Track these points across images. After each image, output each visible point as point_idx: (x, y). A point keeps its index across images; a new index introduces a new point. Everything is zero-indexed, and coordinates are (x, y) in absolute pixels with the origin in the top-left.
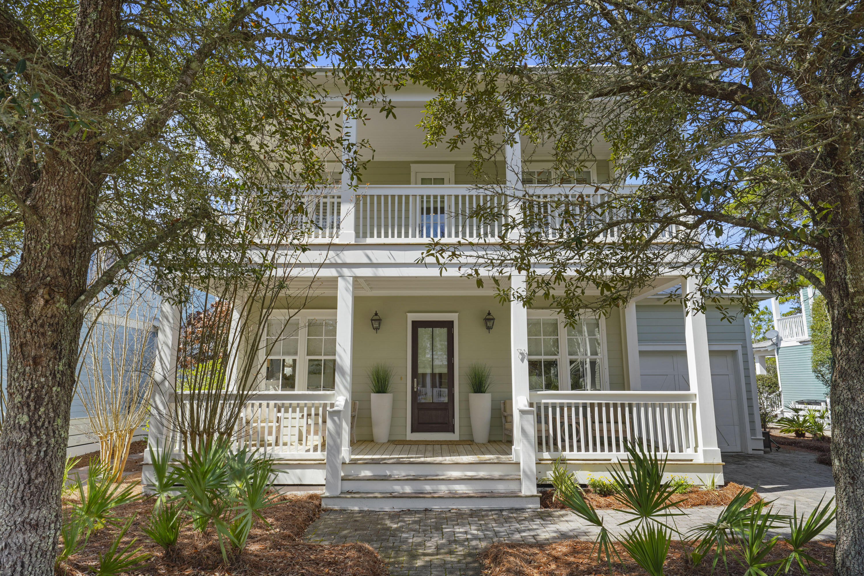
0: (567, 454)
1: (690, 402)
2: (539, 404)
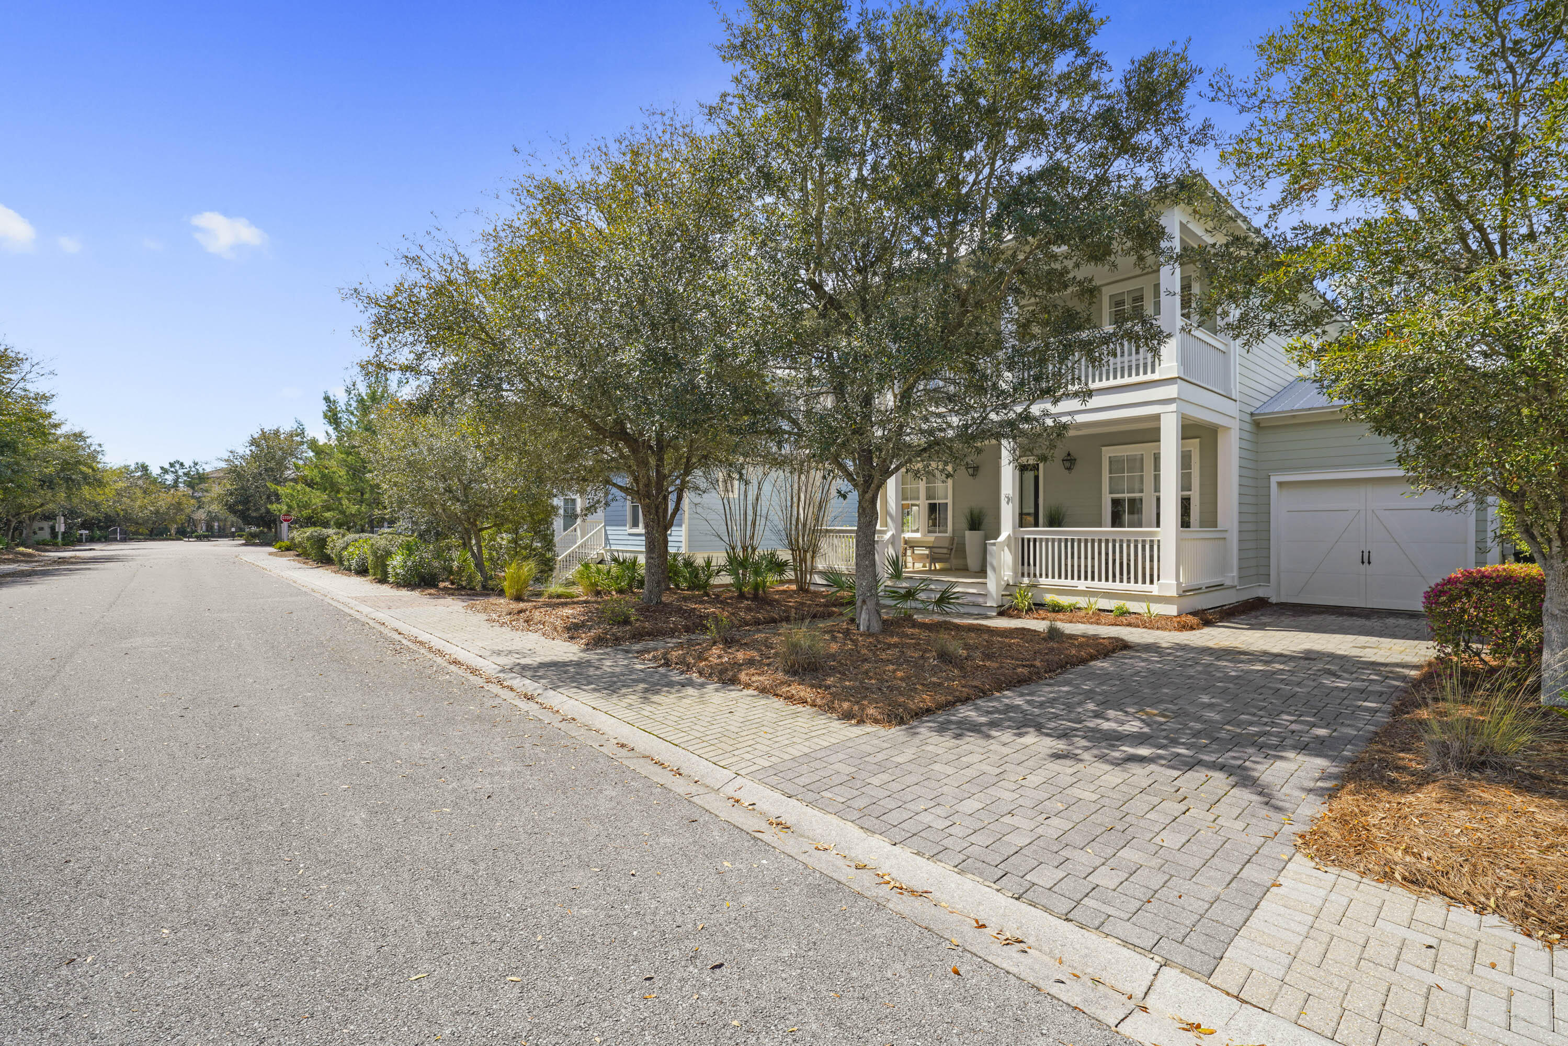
0: (1043, 581)
1: (1156, 539)
2: (1023, 540)
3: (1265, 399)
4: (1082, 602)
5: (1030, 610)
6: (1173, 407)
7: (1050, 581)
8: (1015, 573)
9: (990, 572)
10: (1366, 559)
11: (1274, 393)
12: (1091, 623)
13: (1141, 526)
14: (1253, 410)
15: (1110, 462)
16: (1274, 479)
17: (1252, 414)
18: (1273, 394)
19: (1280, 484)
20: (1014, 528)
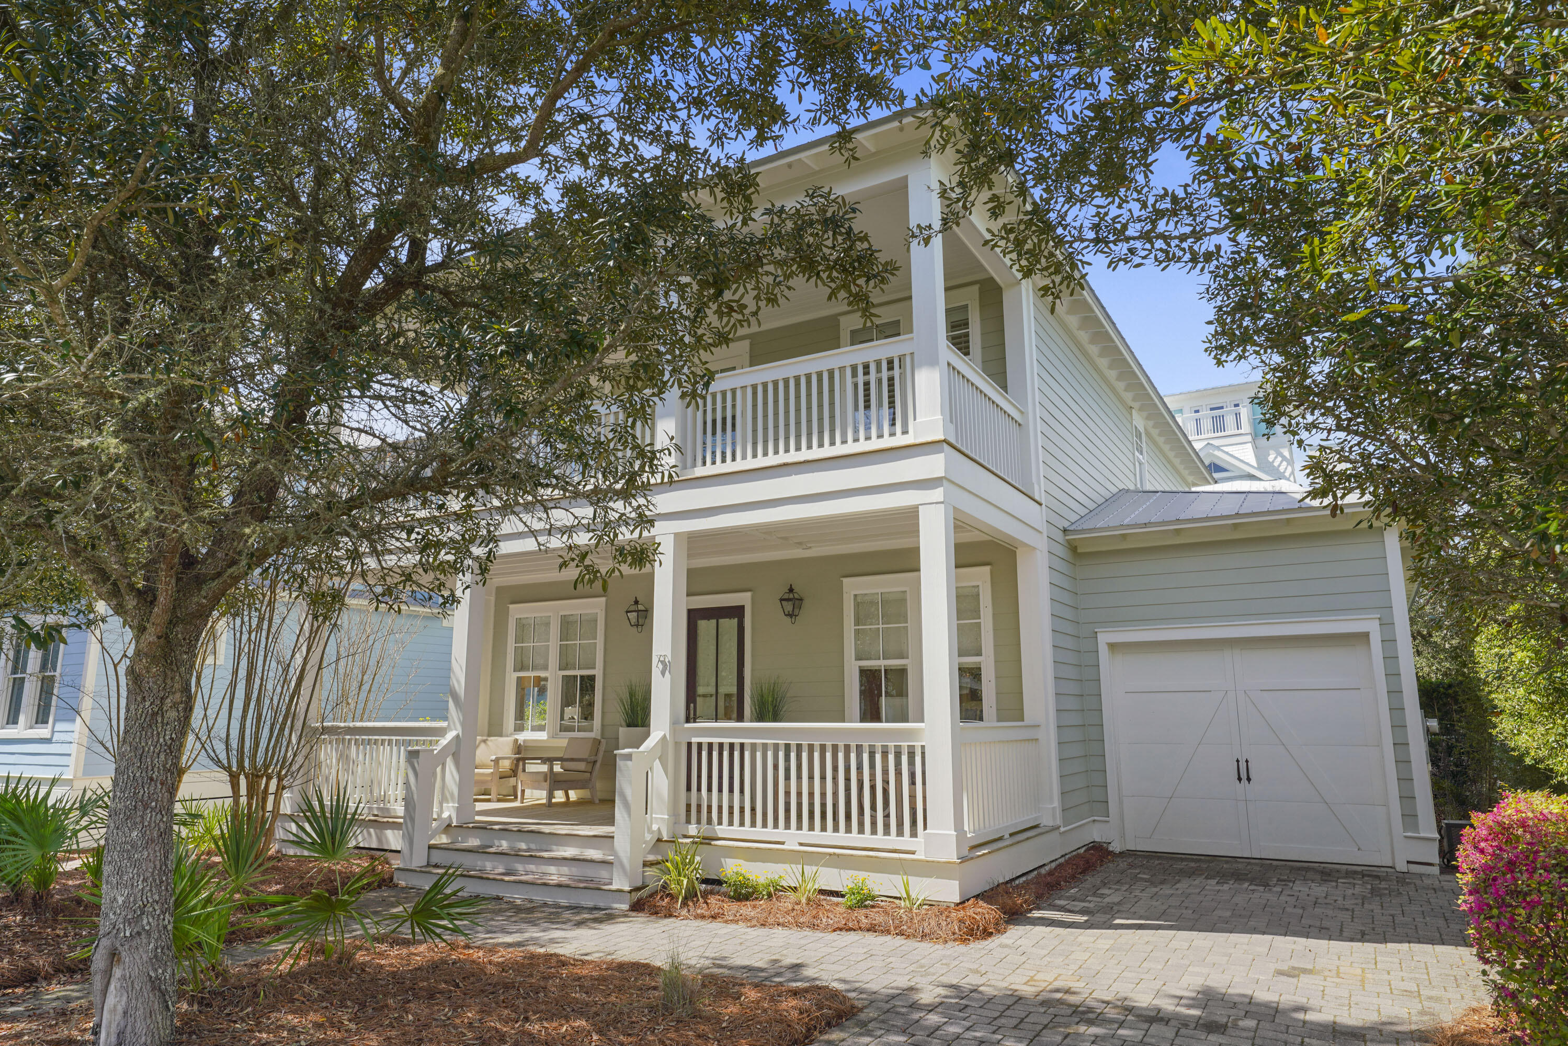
0: (723, 830)
1: (918, 744)
2: (689, 745)
3: (1083, 511)
4: (787, 874)
5: (691, 896)
6: (937, 494)
7: (736, 831)
8: (674, 814)
9: (619, 812)
10: (1244, 774)
11: (1094, 506)
12: (799, 925)
13: (907, 721)
14: (1066, 524)
15: (857, 605)
16: (1105, 638)
17: (1065, 531)
18: (1092, 506)
19: (1112, 646)
20: (674, 723)
